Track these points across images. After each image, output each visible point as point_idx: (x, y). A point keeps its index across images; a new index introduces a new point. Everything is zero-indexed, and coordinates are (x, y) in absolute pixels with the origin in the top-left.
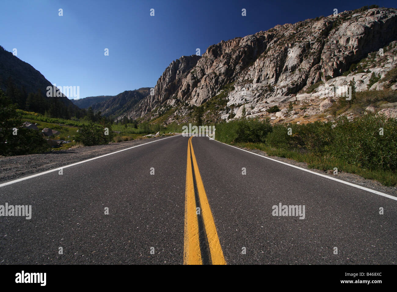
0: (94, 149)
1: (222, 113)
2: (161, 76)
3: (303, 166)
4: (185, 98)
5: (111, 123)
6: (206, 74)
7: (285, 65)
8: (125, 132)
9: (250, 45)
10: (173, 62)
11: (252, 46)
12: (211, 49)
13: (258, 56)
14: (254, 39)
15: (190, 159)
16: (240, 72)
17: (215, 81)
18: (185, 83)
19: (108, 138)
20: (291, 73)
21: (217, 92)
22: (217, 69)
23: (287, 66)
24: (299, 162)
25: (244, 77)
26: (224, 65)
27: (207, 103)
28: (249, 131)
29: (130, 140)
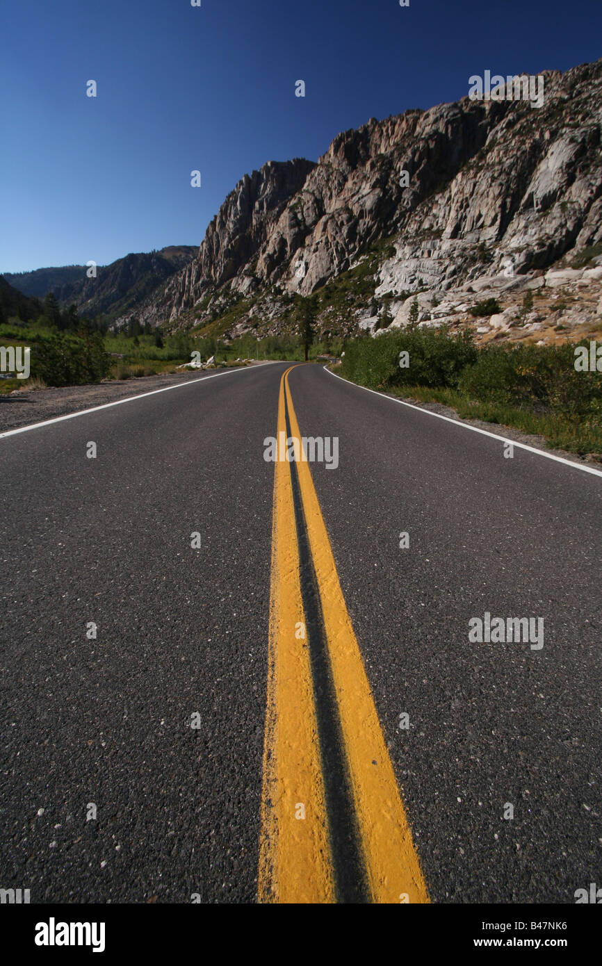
0: (71, 394)
1: (363, 313)
2: (216, 217)
3: (535, 444)
4: (274, 275)
5: (101, 334)
6: (328, 211)
7: (529, 191)
8: (134, 357)
9: (444, 132)
10: (243, 179)
11: (449, 135)
12: (343, 144)
13: (462, 164)
14: (455, 115)
15: (285, 420)
16: (412, 209)
17: (348, 232)
18: (275, 236)
19: (97, 370)
20: (541, 213)
21: (353, 261)
22: (354, 198)
23: (531, 195)
24: (527, 434)
25: (421, 222)
26: (373, 187)
27: (327, 288)
28: (422, 359)
29: (149, 375)
